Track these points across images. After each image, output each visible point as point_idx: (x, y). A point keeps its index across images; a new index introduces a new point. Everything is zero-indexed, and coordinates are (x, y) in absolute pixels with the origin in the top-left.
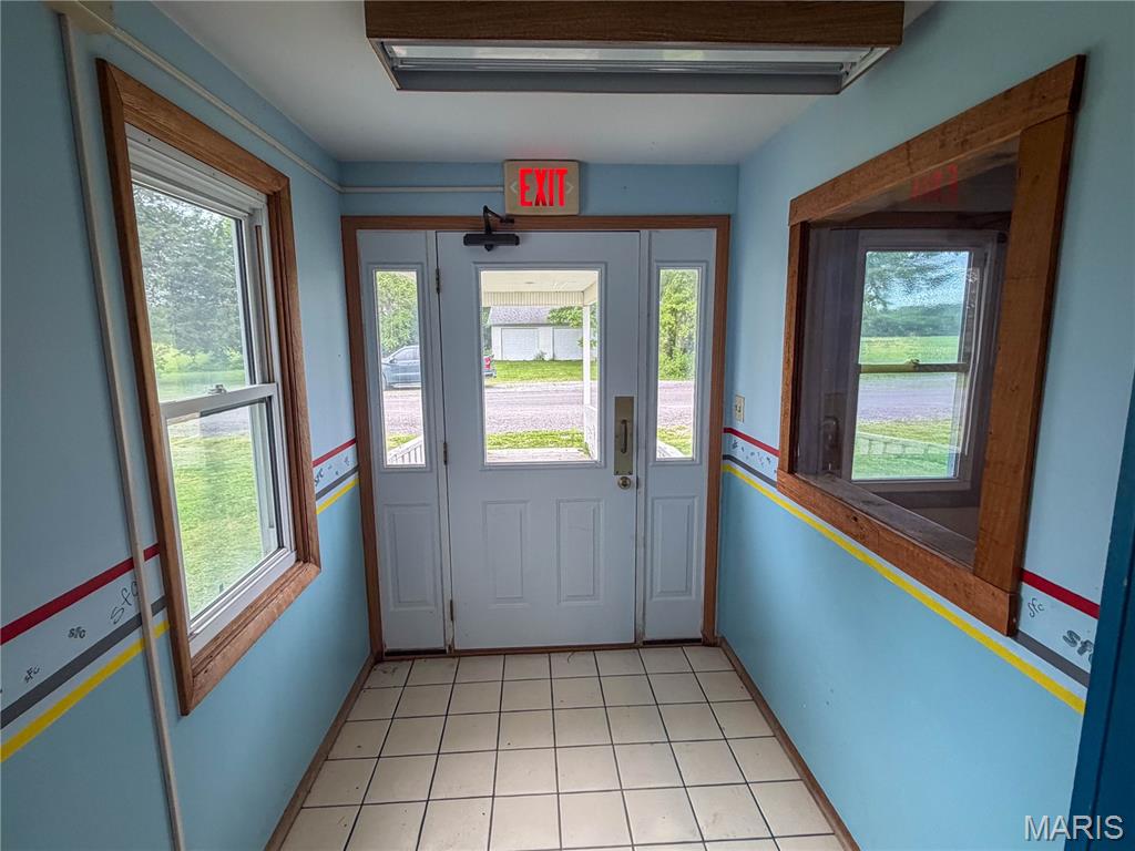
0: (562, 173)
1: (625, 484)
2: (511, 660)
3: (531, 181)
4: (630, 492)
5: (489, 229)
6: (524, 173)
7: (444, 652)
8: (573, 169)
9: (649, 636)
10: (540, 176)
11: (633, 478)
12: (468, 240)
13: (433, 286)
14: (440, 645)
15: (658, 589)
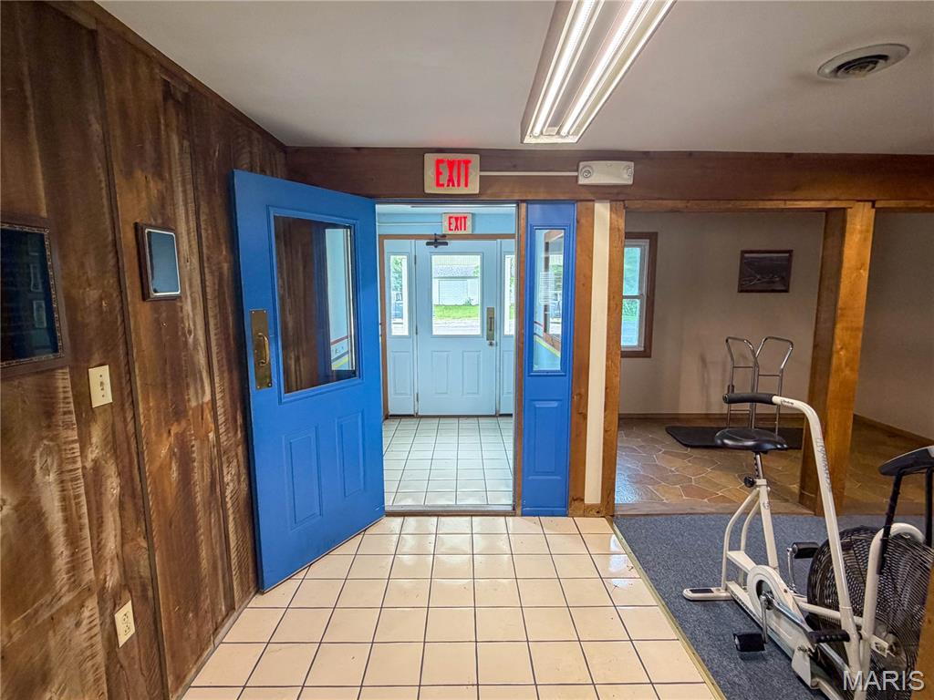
0: (465, 218)
1: (491, 344)
2: (442, 421)
3: (453, 221)
4: (494, 348)
5: (436, 240)
6: (450, 218)
7: (413, 416)
8: (469, 217)
9: (502, 412)
10: (457, 219)
11: (494, 342)
12: (428, 244)
13: (414, 261)
14: (412, 413)
15: (505, 392)
